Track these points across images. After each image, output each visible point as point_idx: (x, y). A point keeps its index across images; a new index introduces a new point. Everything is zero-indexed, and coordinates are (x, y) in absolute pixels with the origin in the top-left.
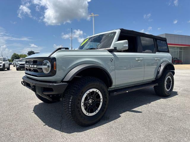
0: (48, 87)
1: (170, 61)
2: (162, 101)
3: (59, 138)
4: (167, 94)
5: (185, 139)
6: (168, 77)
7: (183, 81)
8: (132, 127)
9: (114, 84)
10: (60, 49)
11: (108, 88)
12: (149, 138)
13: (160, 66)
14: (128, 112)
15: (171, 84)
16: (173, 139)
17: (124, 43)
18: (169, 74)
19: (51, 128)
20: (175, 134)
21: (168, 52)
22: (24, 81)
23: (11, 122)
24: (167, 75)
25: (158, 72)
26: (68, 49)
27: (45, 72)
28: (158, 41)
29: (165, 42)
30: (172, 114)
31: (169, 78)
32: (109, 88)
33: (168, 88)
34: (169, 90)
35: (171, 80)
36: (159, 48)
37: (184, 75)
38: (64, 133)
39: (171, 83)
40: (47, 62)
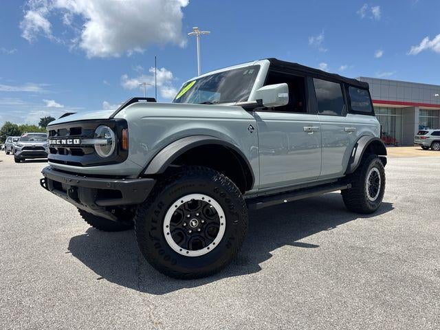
0: (108, 187)
1: (378, 135)
2: (360, 223)
3: (138, 304)
4: (371, 208)
5: (418, 298)
6: (372, 170)
7: (402, 182)
8: (300, 277)
9: (256, 183)
10: (135, 100)
11: (243, 193)
12: (340, 298)
13: (356, 146)
14: (288, 247)
15: (380, 186)
16: (391, 298)
17: (280, 90)
18: (374, 163)
19: (117, 286)
20: (396, 288)
21: (372, 114)
22: (45, 179)
23: (19, 274)
24: (371, 165)
25: (352, 159)
26: (153, 100)
27: (101, 153)
28: (351, 88)
29: (366, 91)
30: (384, 249)
31: (375, 172)
32: (246, 192)
33: (372, 195)
34: (376, 198)
35: (379, 176)
36: (353, 104)
37: (403, 168)
38: (147, 295)
39: (378, 183)
40: (106, 131)
